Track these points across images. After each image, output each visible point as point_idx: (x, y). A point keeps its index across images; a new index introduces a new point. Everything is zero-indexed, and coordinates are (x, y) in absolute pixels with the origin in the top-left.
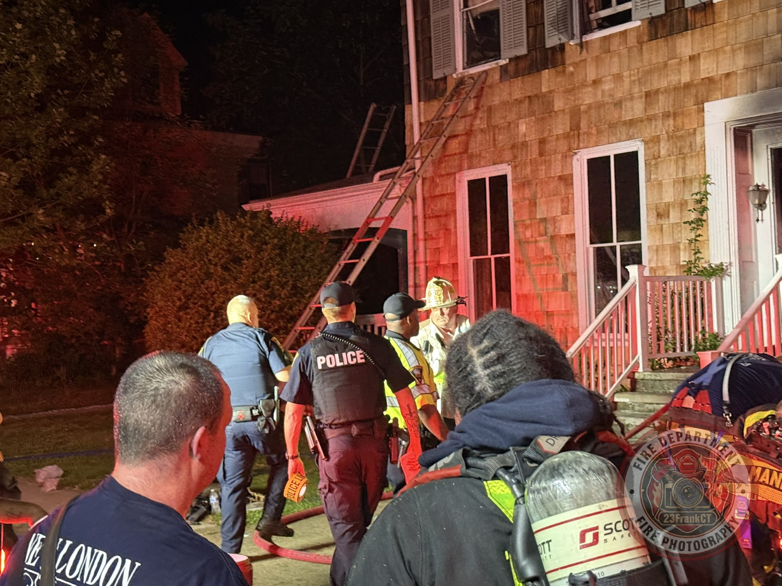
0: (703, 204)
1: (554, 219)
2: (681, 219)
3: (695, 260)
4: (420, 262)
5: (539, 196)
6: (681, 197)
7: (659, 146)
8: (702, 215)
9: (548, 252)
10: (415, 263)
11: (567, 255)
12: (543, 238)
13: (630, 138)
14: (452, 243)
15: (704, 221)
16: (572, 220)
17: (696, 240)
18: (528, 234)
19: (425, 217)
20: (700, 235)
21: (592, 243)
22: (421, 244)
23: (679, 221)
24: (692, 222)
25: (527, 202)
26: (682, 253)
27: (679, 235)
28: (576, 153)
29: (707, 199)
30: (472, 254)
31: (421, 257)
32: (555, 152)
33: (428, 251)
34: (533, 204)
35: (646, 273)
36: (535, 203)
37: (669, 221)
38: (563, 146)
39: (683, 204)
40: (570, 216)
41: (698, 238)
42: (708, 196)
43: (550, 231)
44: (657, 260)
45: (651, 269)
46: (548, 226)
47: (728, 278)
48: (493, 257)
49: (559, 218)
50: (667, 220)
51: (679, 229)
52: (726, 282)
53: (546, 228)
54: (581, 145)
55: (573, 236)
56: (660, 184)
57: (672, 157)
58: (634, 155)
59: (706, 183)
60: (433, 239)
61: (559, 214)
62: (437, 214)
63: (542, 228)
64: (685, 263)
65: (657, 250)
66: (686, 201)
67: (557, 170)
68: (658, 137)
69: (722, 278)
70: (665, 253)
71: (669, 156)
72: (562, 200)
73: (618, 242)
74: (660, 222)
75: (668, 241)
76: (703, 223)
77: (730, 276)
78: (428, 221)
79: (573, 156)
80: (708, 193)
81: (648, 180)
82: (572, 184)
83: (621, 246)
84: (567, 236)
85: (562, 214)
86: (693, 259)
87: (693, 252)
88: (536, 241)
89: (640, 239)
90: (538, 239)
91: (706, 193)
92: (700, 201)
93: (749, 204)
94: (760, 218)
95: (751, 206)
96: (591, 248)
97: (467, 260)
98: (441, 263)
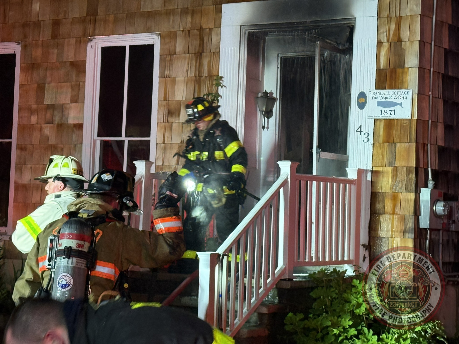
1: (62, 106)
5: (49, 80)
7: (175, 43)
9: (52, 141)
11: (72, 146)
12: (49, 125)
13: (148, 30)
16: (82, 110)
18: (34, 119)
21: (99, 135)
25: (36, 85)
28: (91, 40)
29: (218, 101)
32: (69, 36)
34: (41, 89)
35: (153, 170)
36: (44, 88)
37: (179, 120)
38: (78, 30)
40: (80, 104)
42: (219, 98)
43: (57, 119)
44: (164, 158)
45: (157, 167)
46: (56, 113)
49: (68, 106)
50: (177, 119)
51: (189, 129)
53: (53, 115)
54: (97, 32)
55: (80, 127)
56: (174, 82)
57: (187, 55)
58: (151, 47)
59: (218, 85)
61: (68, 101)
63: (49, 115)
67: (69, 55)
68: (175, 32)
70: (173, 152)
71: (185, 53)
72: (73, 88)
73: (126, 136)
74: (171, 120)
75: (176, 140)
79: (88, 42)
81: (162, 76)
82: (84, 72)
83: (129, 141)
84: (75, 125)
85: (71, 103)
88: (41, 129)
89: (149, 135)
90: (44, 126)
91: (217, 96)
93: (257, 111)
94: (266, 126)
95: (259, 112)
96: (98, 141)
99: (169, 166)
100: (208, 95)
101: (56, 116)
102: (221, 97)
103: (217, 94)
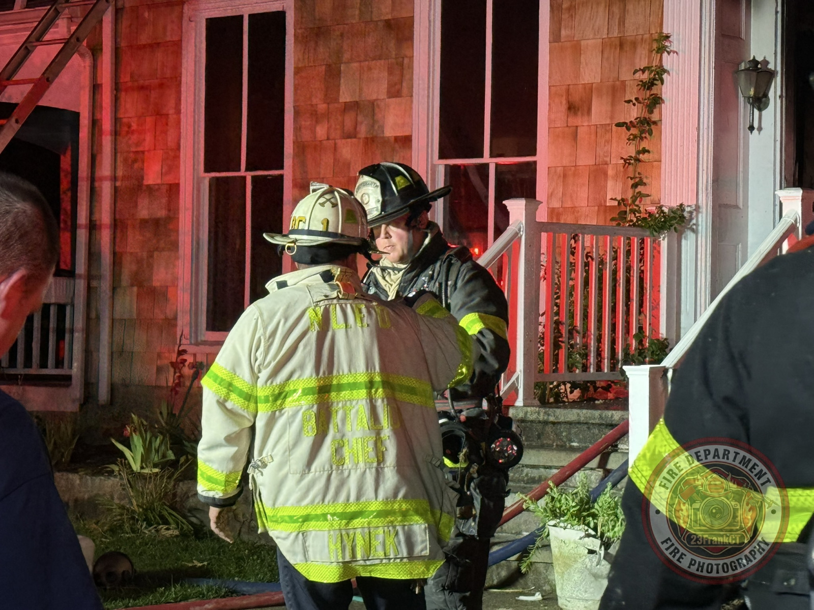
0: (654, 90)
1: (373, 104)
2: (612, 118)
3: (634, 199)
4: (101, 179)
5: (346, 56)
6: (614, 75)
8: (651, 112)
10: (92, 179)
12: (349, 140)
14: (171, 143)
15: (655, 123)
16: (408, 109)
17: (638, 160)
18: (321, 131)
19: (117, 87)
20: (645, 151)
21: (442, 156)
22: (107, 143)
23: (608, 122)
24: (632, 125)
25: (324, 67)
26: (610, 184)
27: (607, 148)
29: (662, 83)
30: (207, 170)
31: (105, 169)
33: (119, 155)
34: (333, 74)
35: (542, 216)
36: (339, 72)
37: (589, 120)
39: (616, 90)
40: (405, 99)
41: (641, 156)
42: (665, 76)
43: (363, 131)
44: (564, 194)
45: (552, 212)
46: (360, 118)
47: (691, 236)
48: (249, 176)
49: (382, 104)
50: (586, 118)
51: (608, 136)
52: (688, 244)
53: (356, 123)
55: (406, 141)
56: (577, 47)
59: (662, 49)
60: (133, 132)
61: (383, 96)
62: (141, 82)
63: (348, 121)
64: (616, 203)
65: (565, 175)
66: (623, 83)
67: (383, 8)
69: (680, 234)
70: (580, 182)
72: (390, 71)
73: (492, 156)
74: (573, 121)
75: (585, 160)
76: (653, 127)
77: (695, 231)
78: (123, 95)
80: (665, 71)
81: (555, 37)
82: (411, 38)
83: (497, 165)
84: (396, 139)
85: (389, 98)
86: (629, 194)
87: (631, 182)
88: (335, 148)
89: (533, 152)
90: (340, 142)
92: (649, 85)
93: (737, 97)
94: (756, 125)
95: (741, 99)
96: (441, 166)
97: (198, 178)
98: (145, 183)
99: (573, 209)
100: (643, 71)
101: (361, 123)
102: (668, 73)
103: (659, 68)
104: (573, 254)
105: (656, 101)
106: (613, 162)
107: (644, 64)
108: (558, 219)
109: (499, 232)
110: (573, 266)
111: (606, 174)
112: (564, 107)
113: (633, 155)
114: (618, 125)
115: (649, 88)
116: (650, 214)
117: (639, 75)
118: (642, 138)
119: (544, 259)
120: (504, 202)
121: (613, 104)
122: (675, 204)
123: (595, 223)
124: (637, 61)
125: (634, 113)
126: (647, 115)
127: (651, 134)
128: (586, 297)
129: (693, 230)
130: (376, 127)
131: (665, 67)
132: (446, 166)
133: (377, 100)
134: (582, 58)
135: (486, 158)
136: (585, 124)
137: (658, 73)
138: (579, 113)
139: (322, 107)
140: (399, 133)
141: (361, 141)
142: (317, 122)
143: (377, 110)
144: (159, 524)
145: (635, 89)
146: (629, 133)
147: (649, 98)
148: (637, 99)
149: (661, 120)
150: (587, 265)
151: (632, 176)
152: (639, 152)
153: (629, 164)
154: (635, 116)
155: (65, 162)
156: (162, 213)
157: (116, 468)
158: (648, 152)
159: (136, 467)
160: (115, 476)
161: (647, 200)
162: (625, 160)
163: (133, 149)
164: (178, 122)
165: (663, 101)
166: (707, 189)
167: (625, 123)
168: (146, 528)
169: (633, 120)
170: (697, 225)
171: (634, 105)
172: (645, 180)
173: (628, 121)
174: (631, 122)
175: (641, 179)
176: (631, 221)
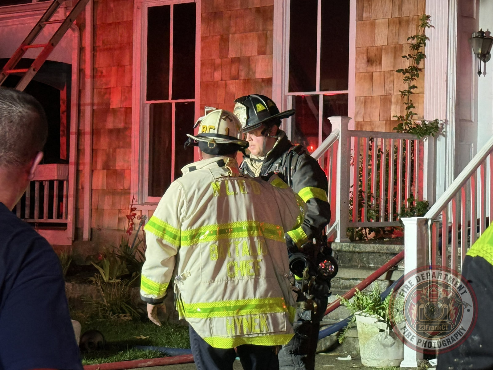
0: (420, 50)
1: (249, 59)
2: (394, 67)
3: (408, 116)
4: (85, 105)
6: (396, 40)
8: (418, 63)
10: (79, 105)
12: (234, 81)
14: (127, 83)
15: (420, 70)
16: (270, 62)
17: (409, 92)
19: (94, 49)
20: (414, 87)
21: (291, 90)
23: (392, 69)
24: (407, 71)
26: (393, 107)
27: (391, 85)
29: (425, 45)
30: (149, 99)
31: (87, 98)
33: (95, 90)
34: (224, 40)
36: (228, 39)
37: (381, 68)
39: (397, 50)
40: (267, 56)
41: (412, 90)
43: (243, 74)
44: (365, 114)
47: (442, 138)
48: (174, 102)
49: (254, 59)
50: (378, 67)
51: (392, 78)
52: (440, 143)
53: (238, 70)
55: (269, 81)
56: (373, 24)
59: (424, 25)
60: (104, 76)
61: (255, 53)
62: (109, 46)
63: (234, 69)
64: (396, 119)
65: (365, 102)
66: (401, 46)
67: (255, 1)
69: (436, 137)
70: (374, 105)
72: (259, 38)
73: (321, 90)
74: (370, 69)
75: (378, 92)
76: (419, 72)
77: (445, 136)
78: (98, 54)
80: (427, 38)
81: (360, 19)
82: (272, 18)
83: (324, 96)
85: (258, 55)
86: (405, 114)
87: (406, 106)
92: (416, 47)
93: (471, 54)
94: (482, 71)
95: (474, 56)
96: (290, 97)
97: (143, 104)
98: (111, 107)
99: (371, 123)
100: (413, 38)
101: (242, 70)
102: (429, 39)
103: (423, 36)
104: (370, 149)
105: (422, 56)
106: (395, 93)
107: (414, 34)
108: (361, 128)
109: (325, 136)
110: (370, 157)
111: (391, 101)
112: (365, 60)
113: (407, 89)
114: (398, 71)
115: (417, 49)
116: (418, 126)
117: (410, 41)
118: (412, 79)
119: (352, 153)
120: (328, 118)
121: (395, 58)
122: (432, 119)
123: (383, 131)
124: (410, 32)
125: (407, 64)
126: (416, 65)
127: (418, 77)
128: (378, 176)
129: (444, 135)
130: (251, 73)
131: (427, 36)
132: (293, 96)
133: (252, 56)
134: (376, 31)
135: (318, 92)
136: (378, 70)
137: (422, 39)
138: (374, 64)
139: (218, 61)
140: (265, 77)
141: (242, 81)
142: (215, 70)
143: (251, 63)
144: (120, 313)
145: (409, 49)
146: (404, 76)
147: (417, 55)
148: (409, 55)
149: (424, 68)
150: (379, 156)
151: (406, 102)
152: (411, 88)
153: (405, 95)
154: (408, 66)
155: (63, 94)
156: (121, 126)
157: (94, 279)
158: (416, 87)
159: (106, 279)
160: (94, 285)
161: (415, 117)
162: (402, 92)
163: (104, 87)
164: (131, 71)
165: (426, 57)
166: (452, 110)
167: (402, 70)
168: (112, 316)
169: (407, 68)
170: (446, 132)
171: (408, 59)
172: (414, 105)
173: (404, 69)
174: (406, 69)
175: (412, 104)
176: (406, 129)
